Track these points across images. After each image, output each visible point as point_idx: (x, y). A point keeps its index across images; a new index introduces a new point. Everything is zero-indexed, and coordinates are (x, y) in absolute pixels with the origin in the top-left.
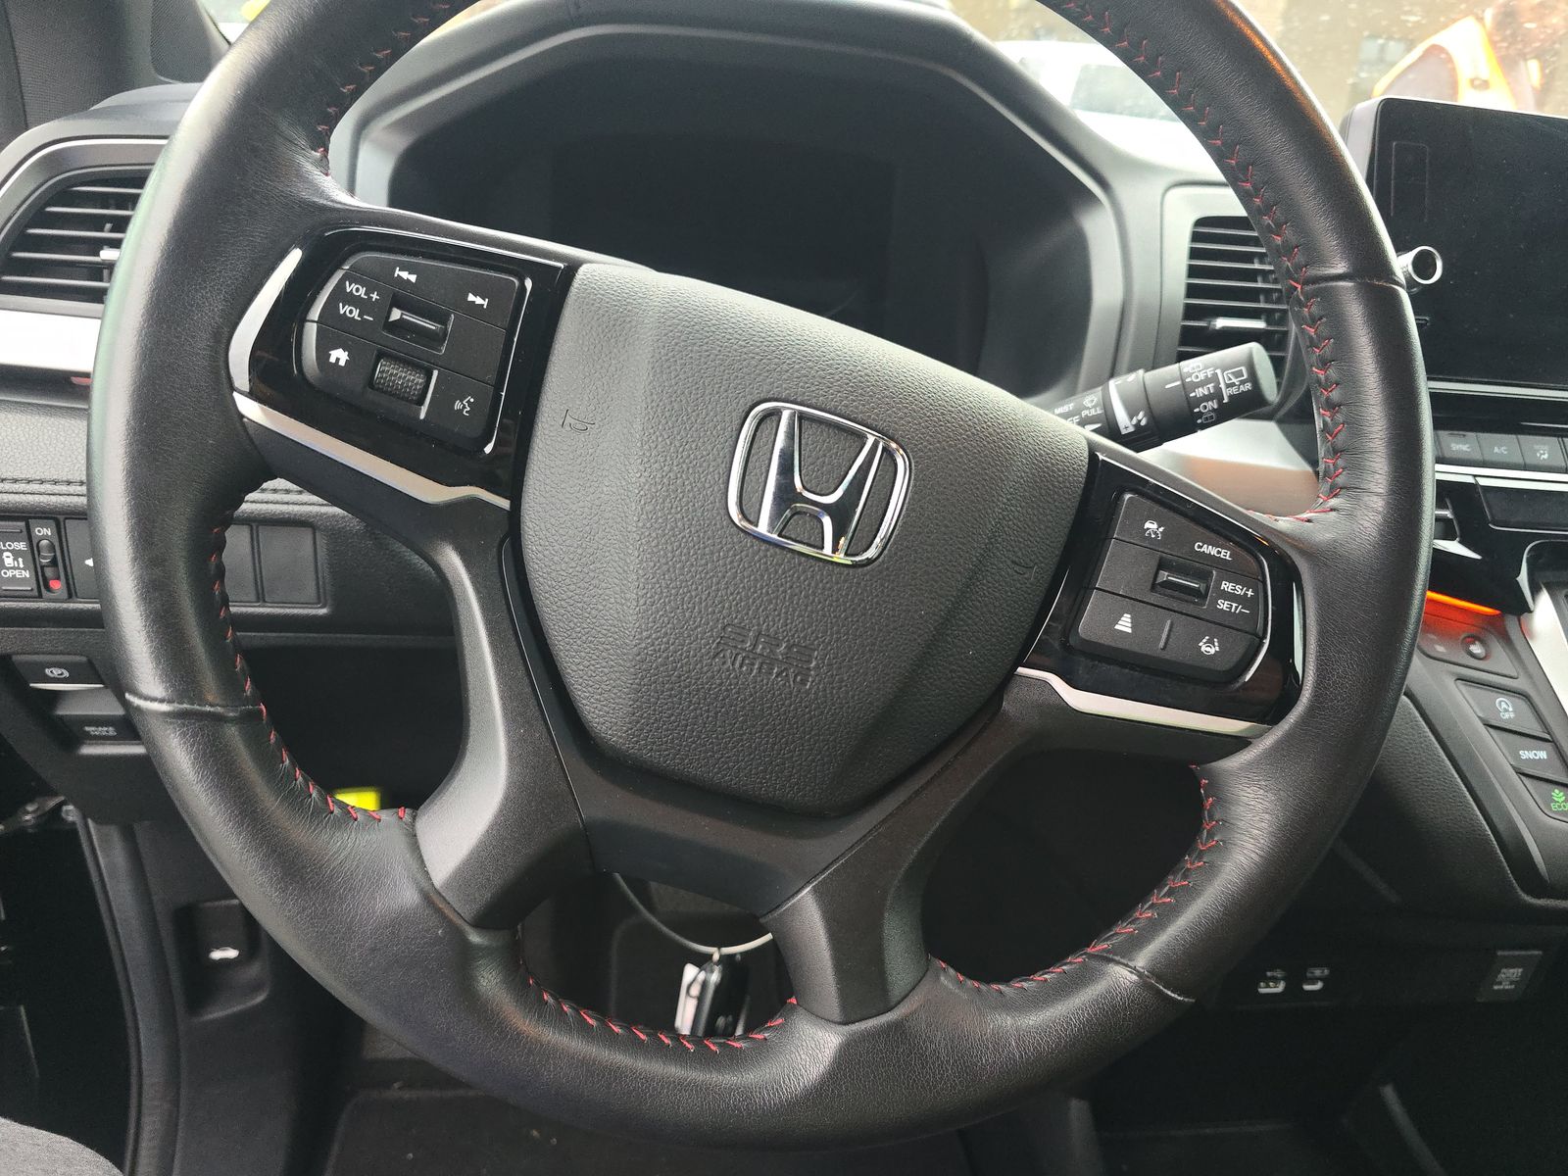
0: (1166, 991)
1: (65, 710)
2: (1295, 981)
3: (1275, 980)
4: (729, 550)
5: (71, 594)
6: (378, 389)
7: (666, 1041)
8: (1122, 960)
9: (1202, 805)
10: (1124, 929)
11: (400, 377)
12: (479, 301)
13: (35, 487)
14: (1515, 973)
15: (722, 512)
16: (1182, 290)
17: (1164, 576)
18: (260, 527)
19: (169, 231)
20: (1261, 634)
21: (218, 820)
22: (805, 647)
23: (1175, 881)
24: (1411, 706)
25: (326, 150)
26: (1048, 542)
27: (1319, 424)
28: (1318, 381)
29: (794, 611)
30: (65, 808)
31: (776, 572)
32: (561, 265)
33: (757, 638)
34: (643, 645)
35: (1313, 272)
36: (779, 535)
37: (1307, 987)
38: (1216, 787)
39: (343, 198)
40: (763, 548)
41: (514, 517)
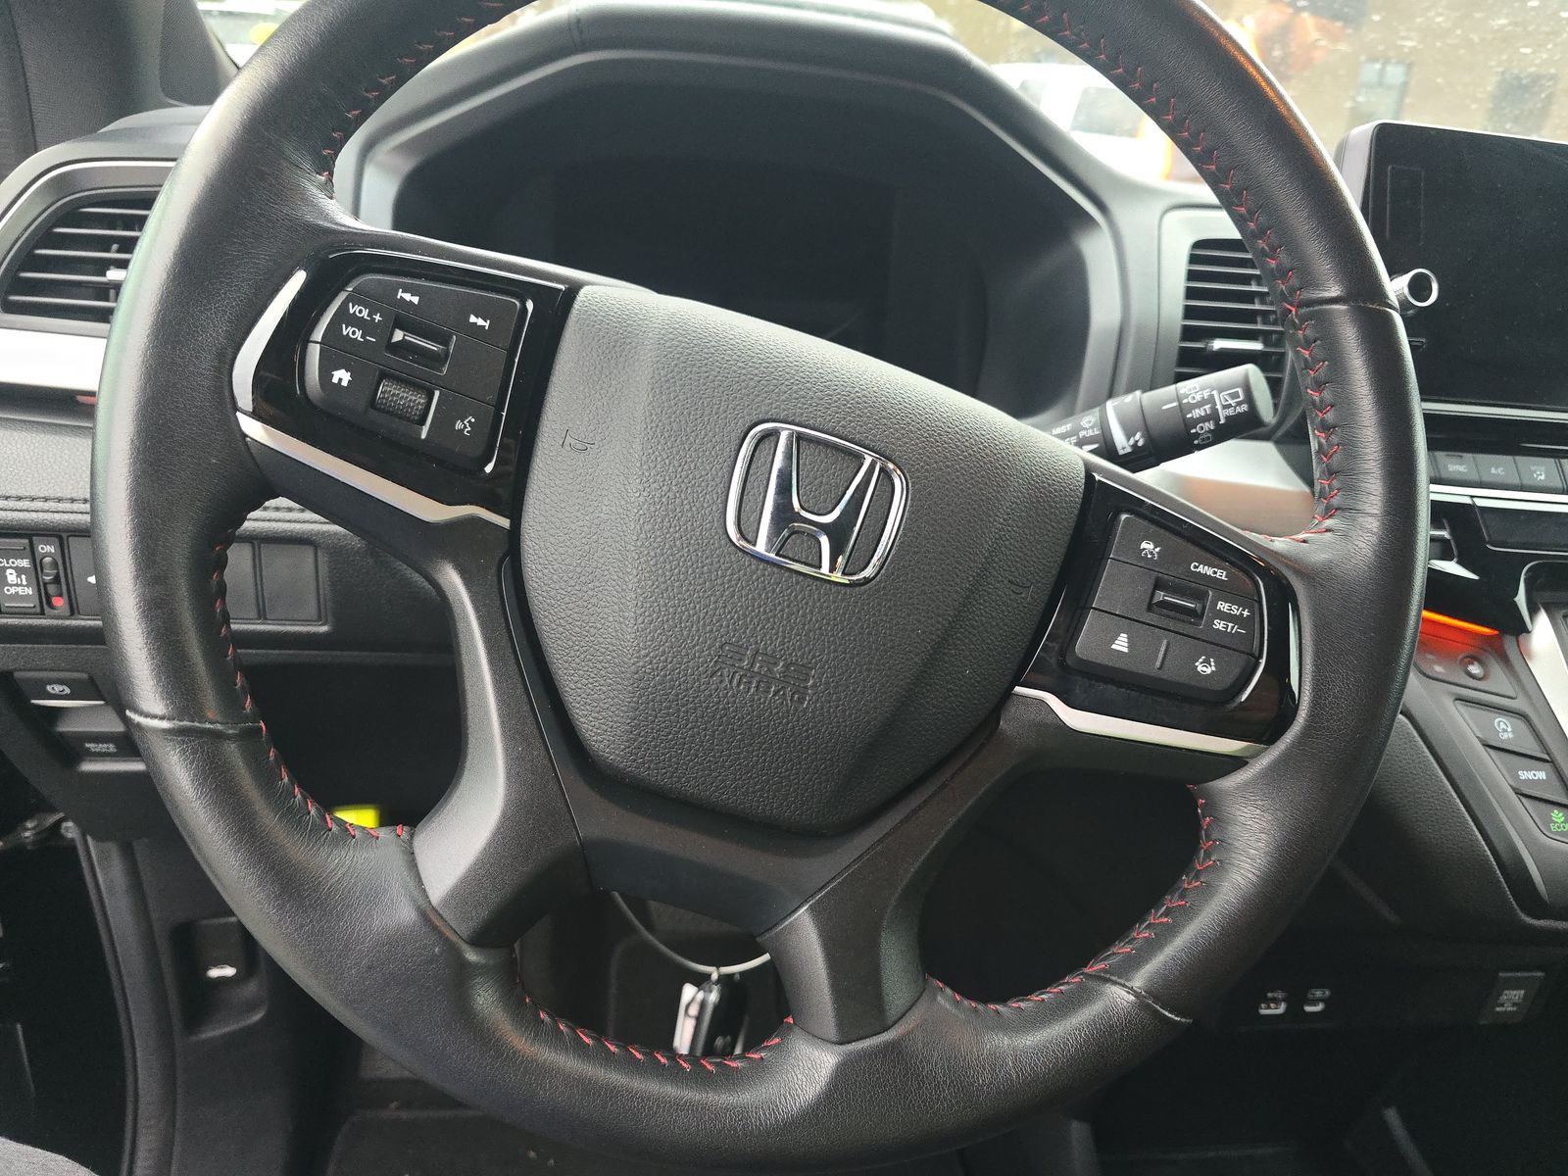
0: (1163, 1011)
1: (66, 727)
2: (1296, 1001)
3: (1276, 1001)
4: (726, 570)
5: (73, 611)
6: (379, 410)
7: (663, 1060)
8: (1119, 981)
9: (1199, 827)
10: (1122, 949)
11: (402, 397)
12: (480, 322)
13: (39, 505)
14: (1517, 995)
15: (721, 531)
16: (1179, 312)
17: (1160, 596)
18: (262, 545)
19: (175, 254)
20: (1257, 655)
21: (216, 837)
22: (802, 665)
23: (1172, 901)
24: (1410, 726)
25: (331, 174)
26: (1044, 562)
27: (1314, 445)
28: (1313, 403)
29: (792, 629)
30: (64, 825)
31: (774, 591)
32: (562, 287)
33: (754, 656)
34: (641, 664)
35: (1306, 295)
36: (777, 555)
37: (1309, 1009)
38: (1212, 807)
39: (348, 221)
40: (761, 567)
41: (514, 535)
